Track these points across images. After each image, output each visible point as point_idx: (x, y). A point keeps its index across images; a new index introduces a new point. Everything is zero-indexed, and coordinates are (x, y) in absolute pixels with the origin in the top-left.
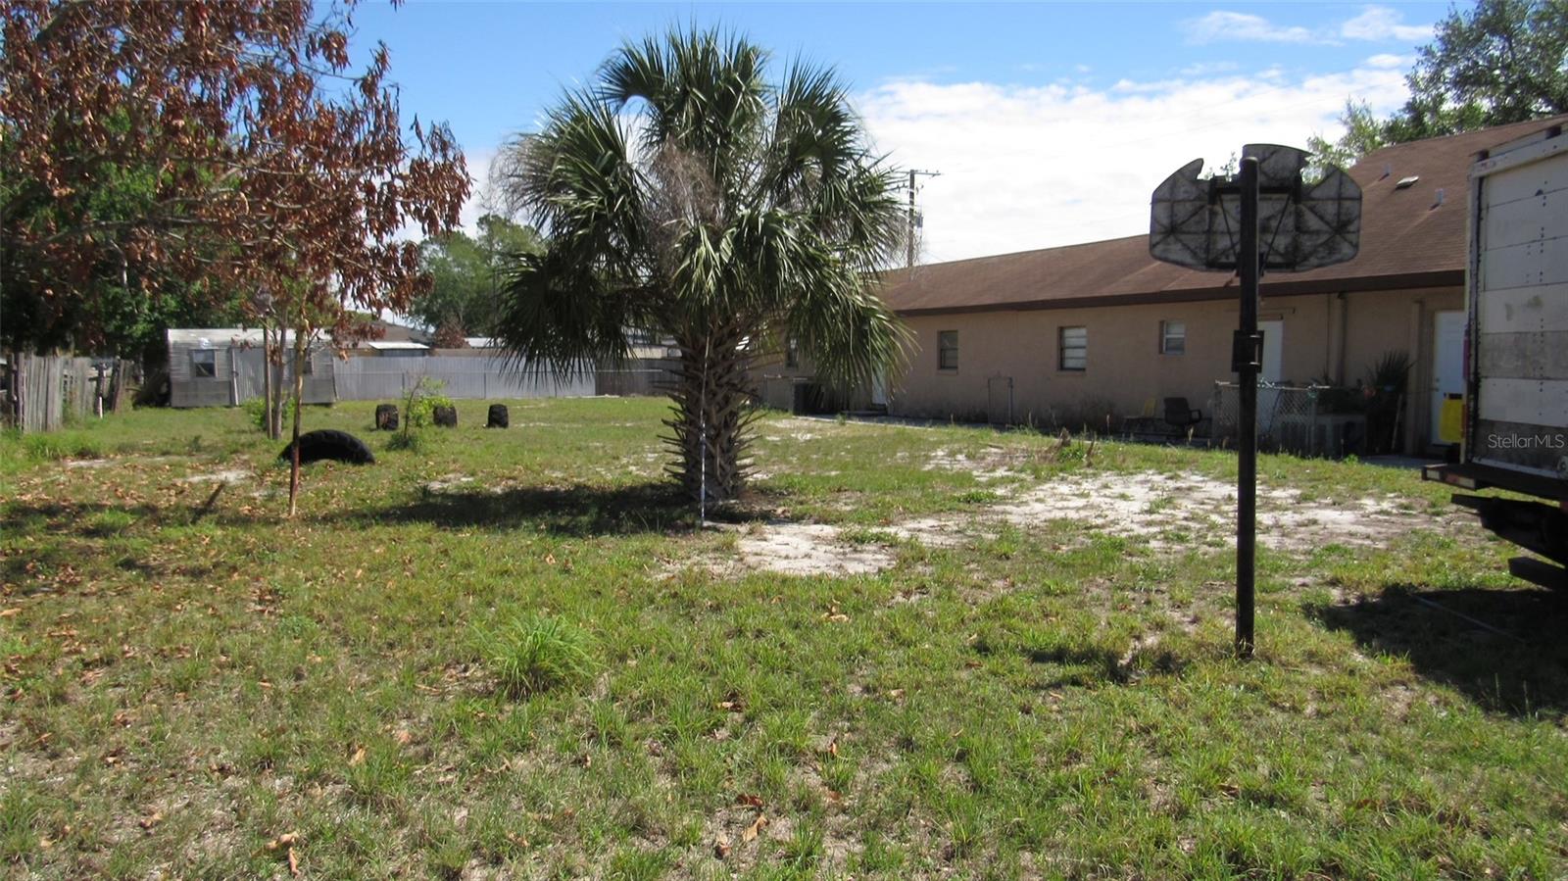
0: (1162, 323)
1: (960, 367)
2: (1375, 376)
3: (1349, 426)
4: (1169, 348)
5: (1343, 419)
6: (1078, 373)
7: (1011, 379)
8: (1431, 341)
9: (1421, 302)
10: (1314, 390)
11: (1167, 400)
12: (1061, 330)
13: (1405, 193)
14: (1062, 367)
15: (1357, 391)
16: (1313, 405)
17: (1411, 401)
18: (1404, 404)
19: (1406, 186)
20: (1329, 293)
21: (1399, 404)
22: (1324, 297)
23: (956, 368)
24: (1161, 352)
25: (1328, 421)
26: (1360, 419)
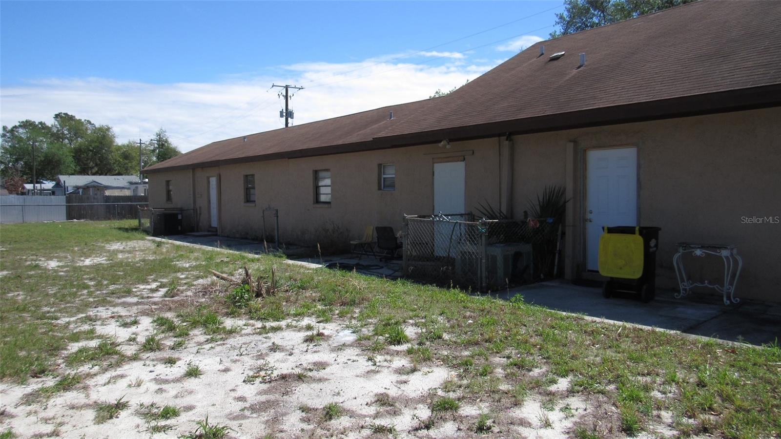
0: (380, 165)
1: (256, 201)
2: (538, 208)
3: (517, 256)
4: (384, 185)
5: (511, 250)
6: (326, 206)
7: (277, 211)
8: (585, 177)
9: (575, 142)
10: (484, 224)
11: (378, 229)
12: (316, 172)
13: (555, 62)
14: (317, 201)
15: (524, 223)
16: (484, 238)
17: (569, 232)
18: (563, 234)
19: (556, 58)
20: (499, 135)
21: (560, 232)
22: (496, 138)
23: (255, 201)
24: (380, 189)
25: (498, 251)
26: (526, 248)
